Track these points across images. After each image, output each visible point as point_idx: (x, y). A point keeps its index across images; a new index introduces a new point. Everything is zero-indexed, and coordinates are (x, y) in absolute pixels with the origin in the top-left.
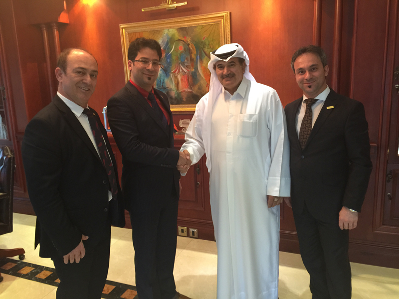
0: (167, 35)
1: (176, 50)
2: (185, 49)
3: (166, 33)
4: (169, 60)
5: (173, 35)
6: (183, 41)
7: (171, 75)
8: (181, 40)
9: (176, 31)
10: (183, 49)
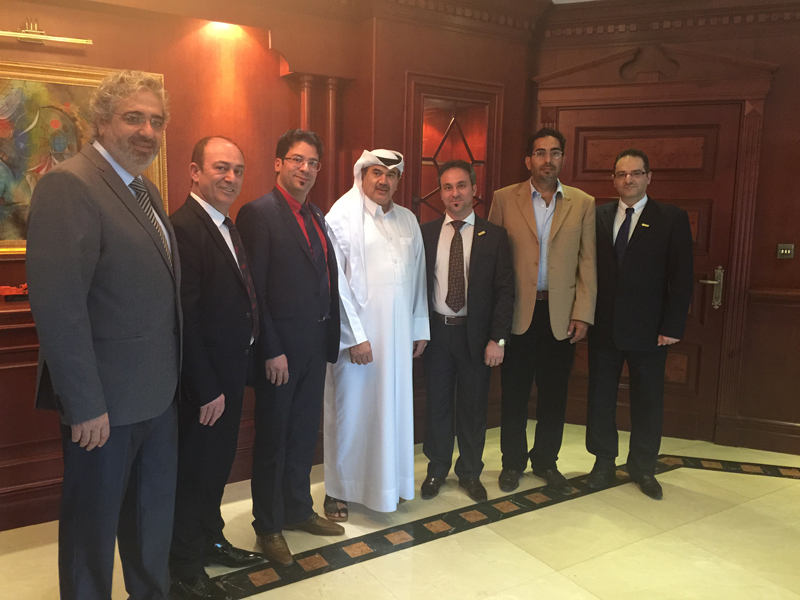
0: (21, 91)
1: (42, 126)
2: (64, 127)
3: (16, 87)
4: (22, 145)
5: (35, 95)
6: (61, 110)
7: (28, 177)
8: (57, 109)
9: (44, 88)
10: (60, 127)
